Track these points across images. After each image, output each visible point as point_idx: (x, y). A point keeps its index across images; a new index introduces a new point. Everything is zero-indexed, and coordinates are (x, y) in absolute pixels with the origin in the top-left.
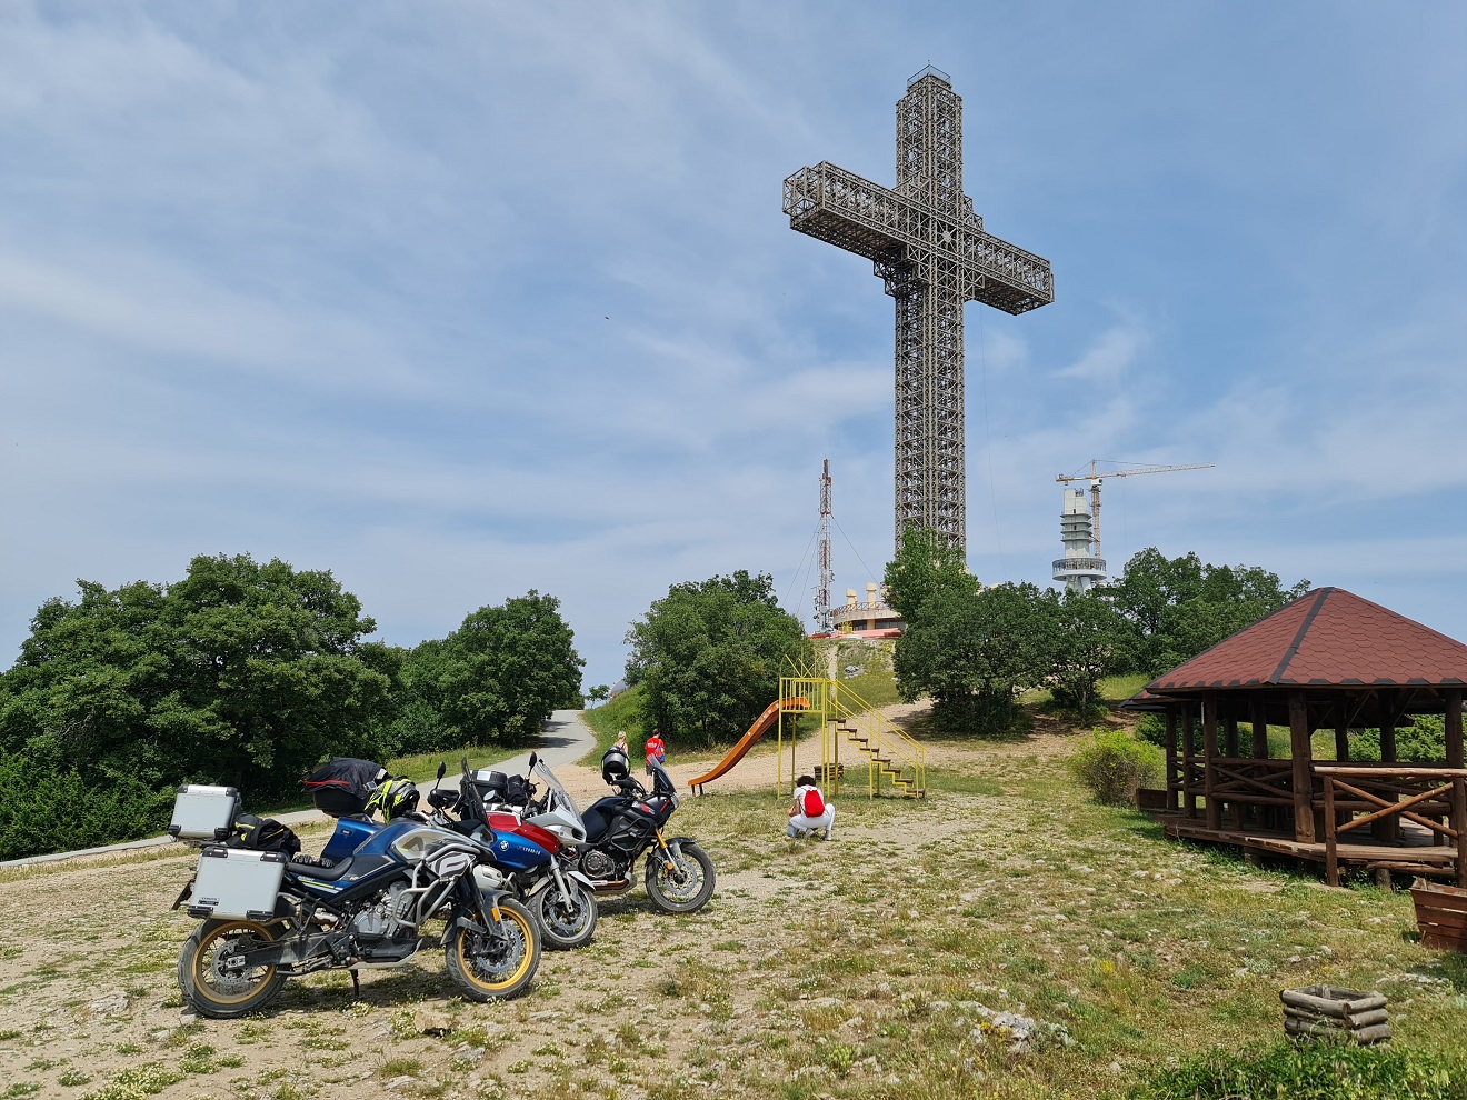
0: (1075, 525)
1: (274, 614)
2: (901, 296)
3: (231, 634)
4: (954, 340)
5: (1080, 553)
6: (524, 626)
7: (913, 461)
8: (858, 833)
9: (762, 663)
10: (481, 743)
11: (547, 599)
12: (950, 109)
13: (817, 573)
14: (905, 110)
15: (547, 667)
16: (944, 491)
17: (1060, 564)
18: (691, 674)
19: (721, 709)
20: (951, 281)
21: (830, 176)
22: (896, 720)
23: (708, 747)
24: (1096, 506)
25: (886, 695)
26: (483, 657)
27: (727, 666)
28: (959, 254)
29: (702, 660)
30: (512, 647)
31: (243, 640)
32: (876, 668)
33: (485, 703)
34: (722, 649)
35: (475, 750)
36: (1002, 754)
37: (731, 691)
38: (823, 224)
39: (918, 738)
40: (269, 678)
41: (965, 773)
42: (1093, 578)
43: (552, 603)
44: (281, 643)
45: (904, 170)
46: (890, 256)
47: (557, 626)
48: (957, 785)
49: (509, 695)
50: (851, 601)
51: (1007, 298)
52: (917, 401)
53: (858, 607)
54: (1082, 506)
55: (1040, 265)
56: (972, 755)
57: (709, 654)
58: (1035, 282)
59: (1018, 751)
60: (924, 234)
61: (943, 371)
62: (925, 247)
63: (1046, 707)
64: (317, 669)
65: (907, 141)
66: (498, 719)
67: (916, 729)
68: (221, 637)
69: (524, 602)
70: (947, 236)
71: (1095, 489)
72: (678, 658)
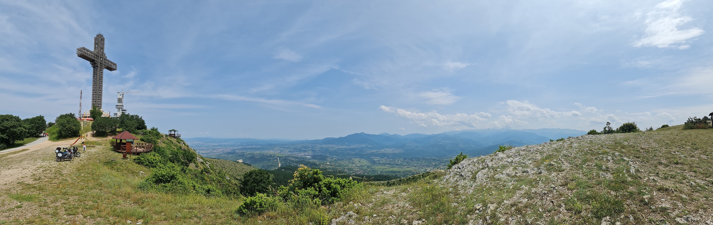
0: (119, 100)
1: (13, 123)
2: (94, 67)
3: (9, 125)
4: (102, 75)
5: (120, 104)
6: (39, 120)
7: (95, 92)
8: (89, 151)
9: (74, 127)
10: (33, 137)
11: (43, 116)
12: (103, 40)
13: (79, 107)
14: (96, 39)
15: (42, 126)
16: (99, 97)
17: (117, 106)
18: (65, 129)
19: (69, 133)
20: (102, 66)
21: (84, 49)
22: (91, 134)
23: (67, 138)
24: (123, 97)
25: (90, 130)
26: (33, 125)
27: (70, 128)
28: (103, 62)
29: (67, 127)
30: (38, 123)
31: (11, 126)
32: (88, 125)
33: (33, 131)
34: (69, 126)
35: (32, 138)
36: (103, 139)
37: (70, 131)
38: (82, 56)
39: (94, 137)
40: (13, 131)
41: (99, 142)
42: (122, 108)
43: (43, 117)
44: (14, 127)
45: (95, 48)
46: (93, 62)
47: (44, 120)
48: (98, 144)
49: (37, 130)
50: (85, 113)
51: (110, 69)
52: (96, 74)
53: (85, 115)
54: (121, 97)
55: (115, 64)
56: (100, 139)
57: (68, 126)
58: (113, 67)
59: (105, 139)
60: (98, 59)
61: (100, 75)
62: (98, 61)
63: (110, 132)
64: (19, 130)
65: (96, 44)
66: (35, 133)
67: (94, 136)
68: (7, 126)
69: (39, 117)
70: (101, 59)
71: (123, 94)
72: (63, 127)
